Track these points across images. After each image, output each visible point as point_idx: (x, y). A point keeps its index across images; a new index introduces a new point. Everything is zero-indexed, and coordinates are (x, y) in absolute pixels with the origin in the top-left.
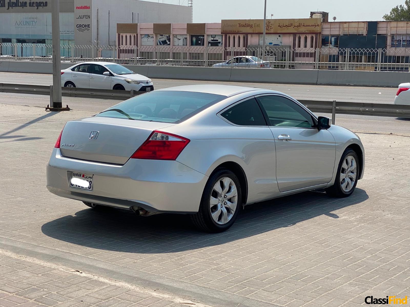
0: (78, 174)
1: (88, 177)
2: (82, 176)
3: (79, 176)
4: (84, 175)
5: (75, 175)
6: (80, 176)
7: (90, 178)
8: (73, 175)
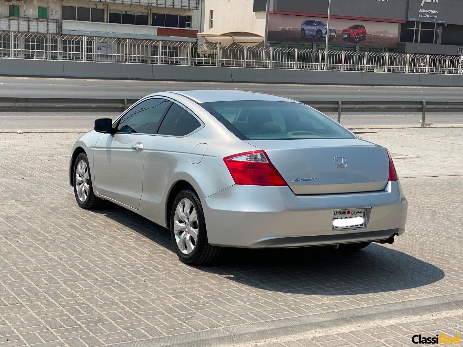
0: (340, 212)
1: (356, 213)
2: (347, 213)
3: (342, 214)
4: (350, 211)
5: (337, 214)
6: (345, 213)
7: (359, 213)
8: (335, 215)
